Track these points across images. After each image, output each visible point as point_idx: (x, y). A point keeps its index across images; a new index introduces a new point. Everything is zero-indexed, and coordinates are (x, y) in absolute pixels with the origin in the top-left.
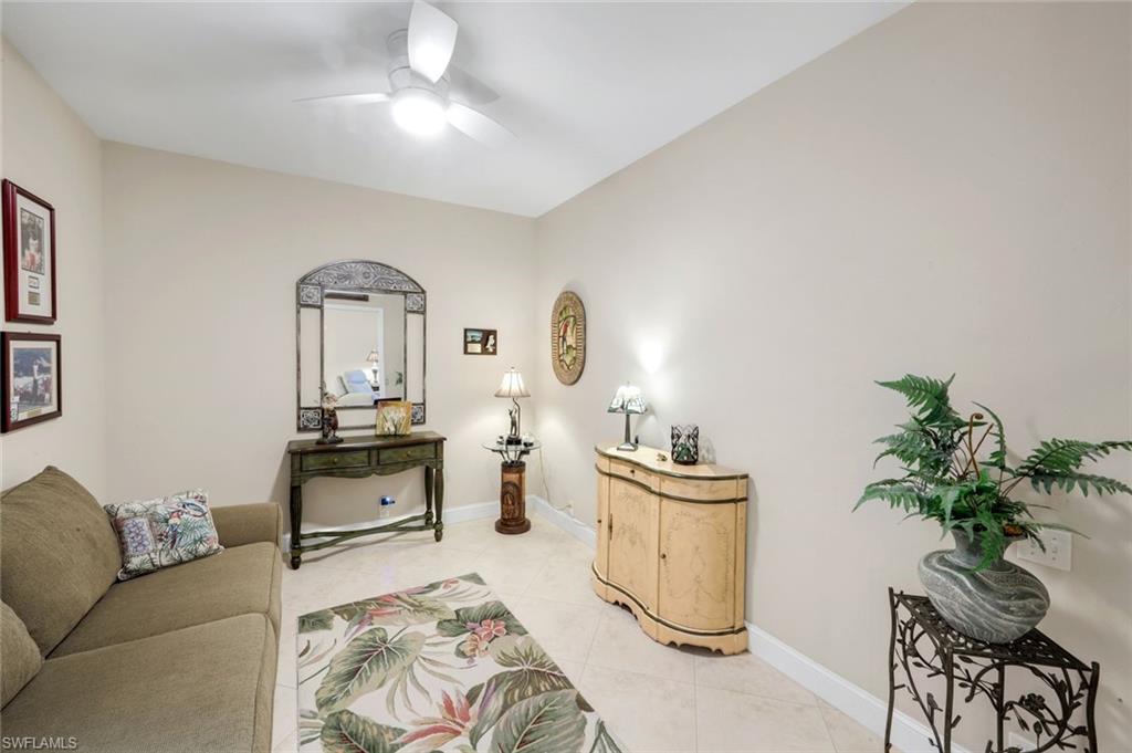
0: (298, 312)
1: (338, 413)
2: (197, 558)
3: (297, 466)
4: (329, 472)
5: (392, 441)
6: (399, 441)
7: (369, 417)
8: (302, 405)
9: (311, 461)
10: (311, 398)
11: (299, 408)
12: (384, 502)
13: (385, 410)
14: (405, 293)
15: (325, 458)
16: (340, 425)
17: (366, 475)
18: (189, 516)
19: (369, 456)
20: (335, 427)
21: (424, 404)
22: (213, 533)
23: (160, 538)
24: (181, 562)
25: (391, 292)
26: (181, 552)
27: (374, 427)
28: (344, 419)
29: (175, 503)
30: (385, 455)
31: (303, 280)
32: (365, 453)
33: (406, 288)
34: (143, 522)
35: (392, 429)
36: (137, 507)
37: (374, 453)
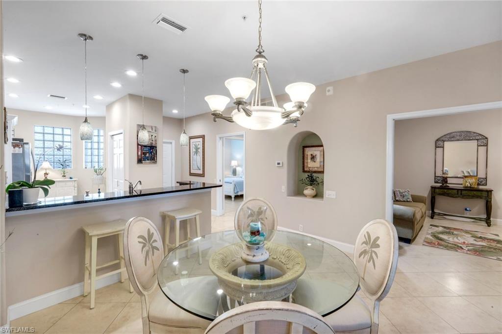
0: (436, 149)
1: (448, 179)
2: (408, 201)
3: (433, 191)
4: (443, 194)
5: (469, 188)
6: (472, 189)
7: (461, 181)
8: (436, 175)
9: (437, 190)
10: (439, 173)
11: (435, 176)
12: (466, 210)
13: (467, 179)
14: (478, 140)
15: (442, 190)
16: (448, 182)
17: (456, 197)
18: (406, 193)
19: (458, 192)
20: (446, 182)
21: (486, 178)
22: (411, 198)
23: (401, 196)
24: (404, 201)
25: (471, 140)
26: (405, 199)
27: (462, 184)
28: (449, 181)
29: (404, 191)
30: (464, 192)
31: (437, 140)
32: (456, 191)
33: (478, 138)
34: (398, 192)
35: (469, 185)
36: (397, 190)
37: (460, 191)
